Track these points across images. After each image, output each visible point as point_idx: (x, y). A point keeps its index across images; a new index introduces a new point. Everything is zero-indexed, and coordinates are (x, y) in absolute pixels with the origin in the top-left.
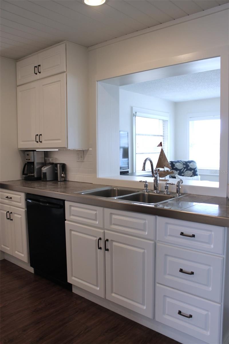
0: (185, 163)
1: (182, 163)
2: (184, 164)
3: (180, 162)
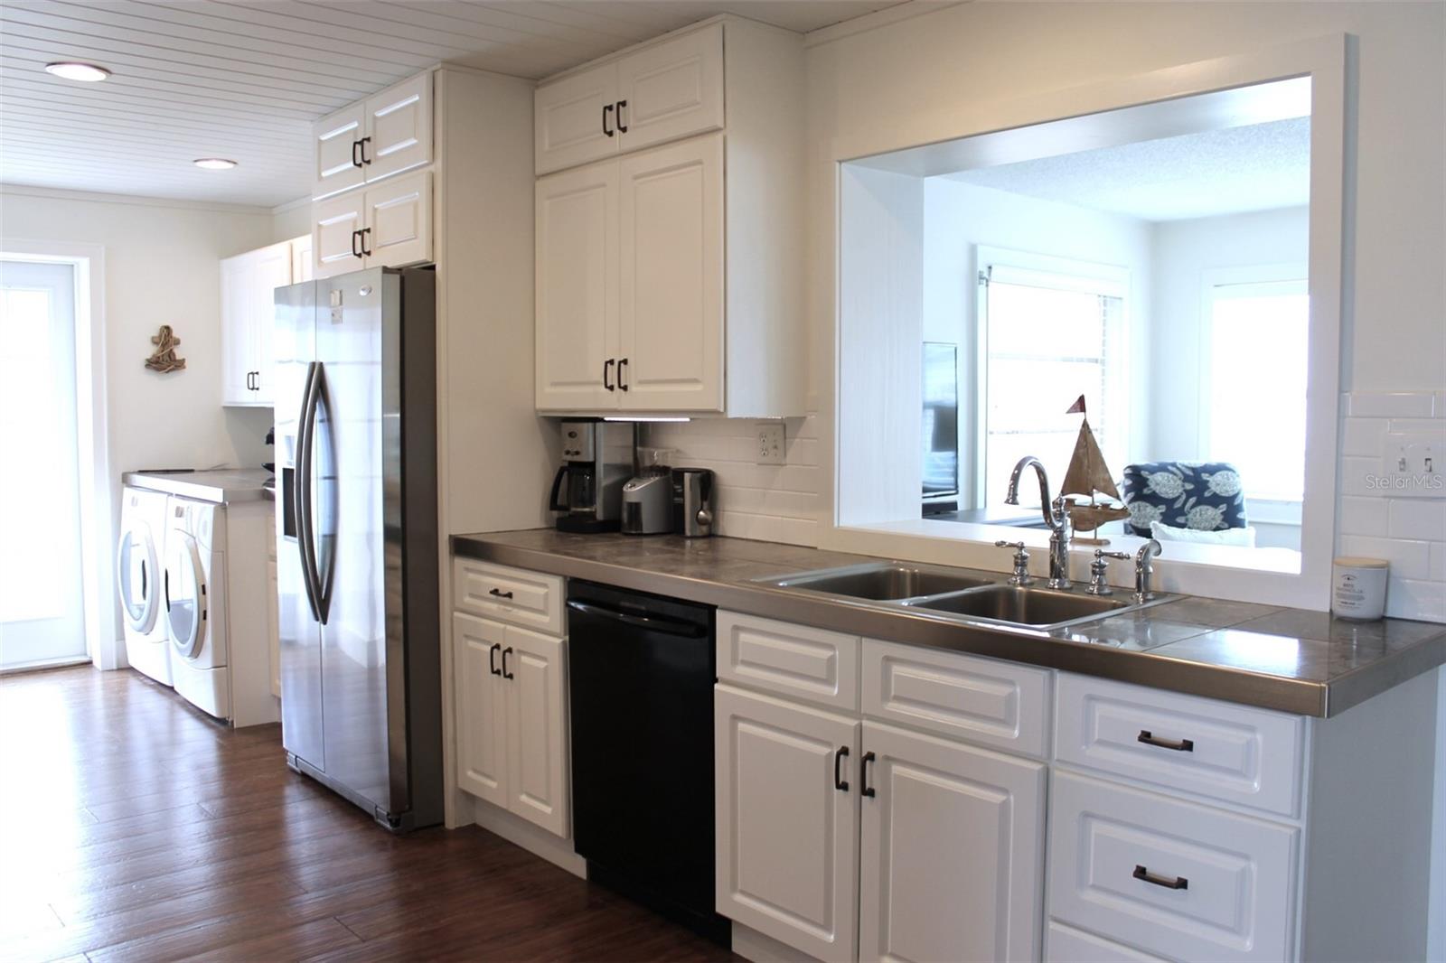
0: (1191, 473)
1: (1178, 472)
2: (1186, 479)
3: (1170, 468)
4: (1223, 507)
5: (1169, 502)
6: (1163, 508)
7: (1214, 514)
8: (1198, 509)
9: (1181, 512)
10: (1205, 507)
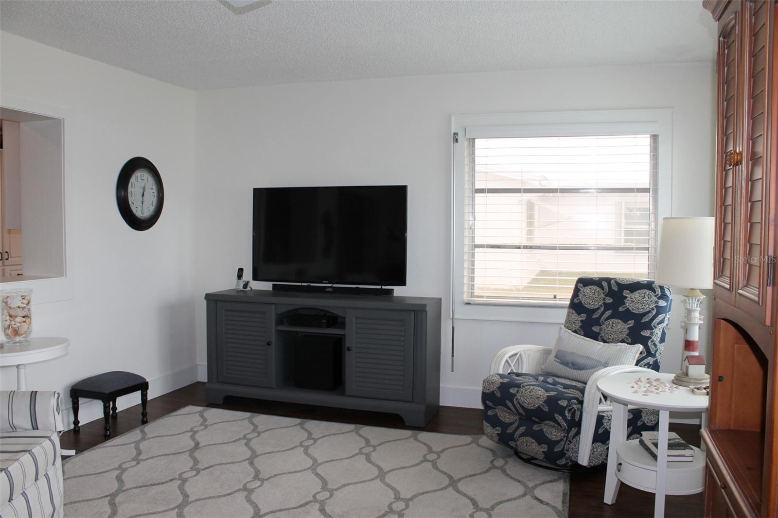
4: (631, 323)
5: (590, 312)
6: (584, 317)
7: (621, 327)
8: (611, 321)
9: (597, 322)
10: (617, 321)
